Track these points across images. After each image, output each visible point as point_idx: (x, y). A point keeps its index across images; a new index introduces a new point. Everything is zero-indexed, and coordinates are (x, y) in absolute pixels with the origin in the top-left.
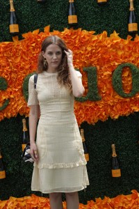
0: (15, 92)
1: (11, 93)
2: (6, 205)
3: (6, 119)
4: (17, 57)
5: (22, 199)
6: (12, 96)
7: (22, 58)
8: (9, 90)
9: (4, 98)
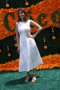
0: (49, 18)
1: (47, 19)
2: (48, 57)
3: (46, 28)
4: (49, 6)
5: (53, 55)
6: (48, 20)
7: (51, 6)
8: (47, 18)
9: (45, 21)
